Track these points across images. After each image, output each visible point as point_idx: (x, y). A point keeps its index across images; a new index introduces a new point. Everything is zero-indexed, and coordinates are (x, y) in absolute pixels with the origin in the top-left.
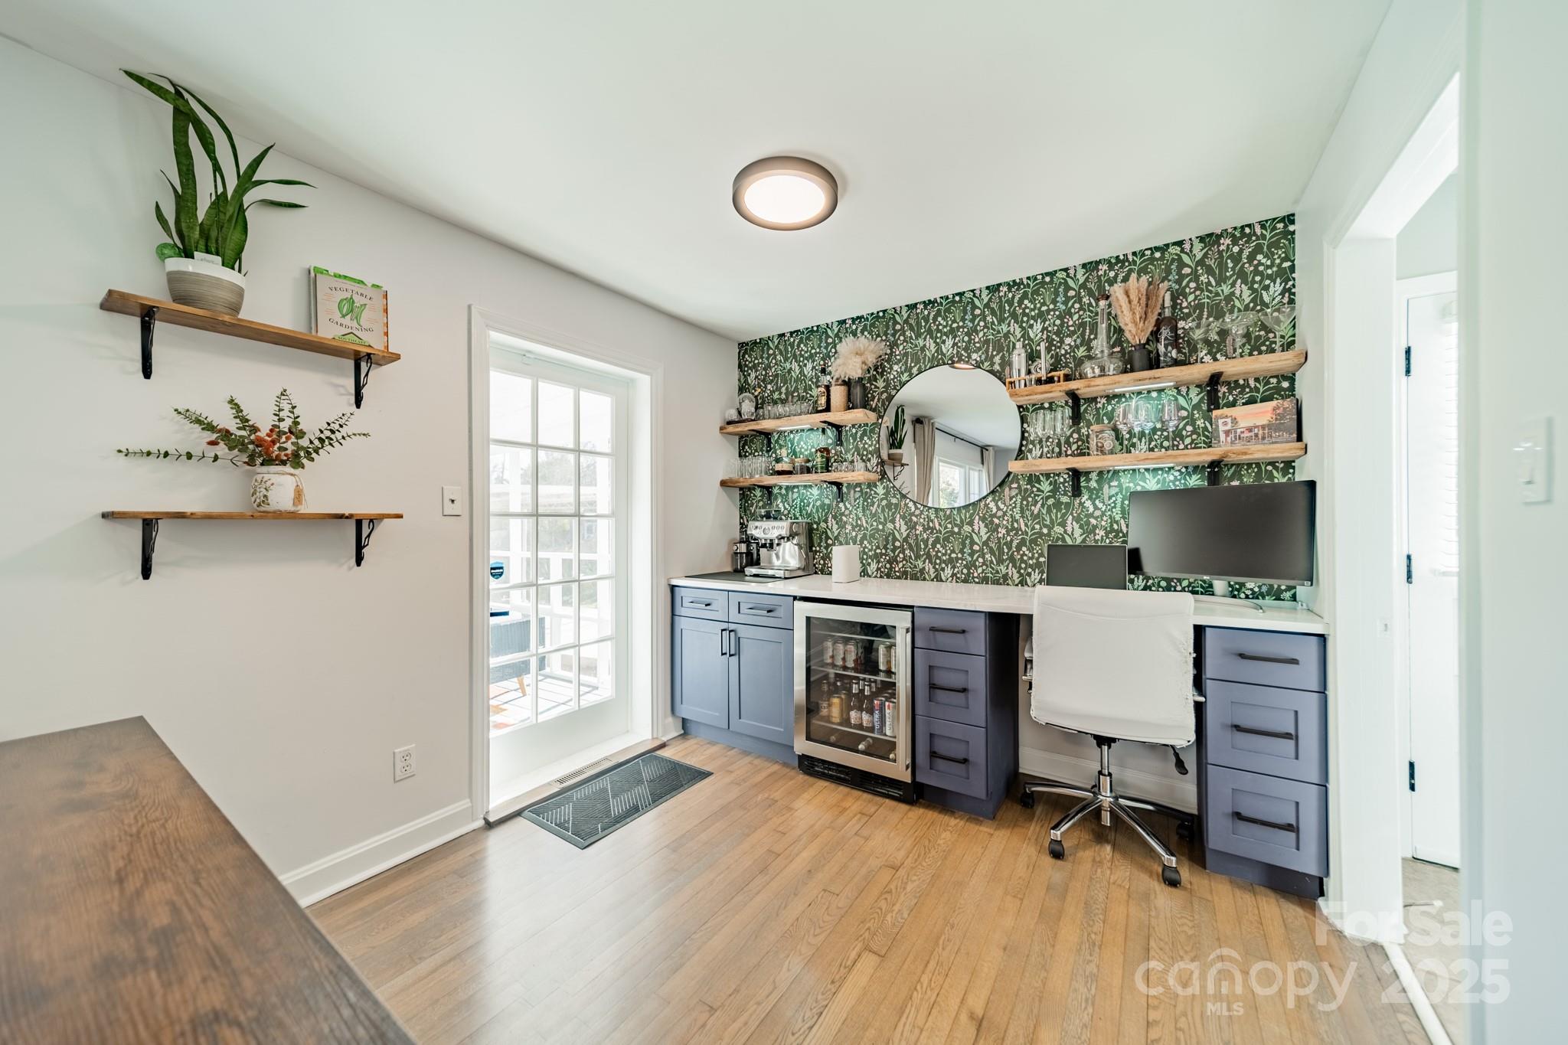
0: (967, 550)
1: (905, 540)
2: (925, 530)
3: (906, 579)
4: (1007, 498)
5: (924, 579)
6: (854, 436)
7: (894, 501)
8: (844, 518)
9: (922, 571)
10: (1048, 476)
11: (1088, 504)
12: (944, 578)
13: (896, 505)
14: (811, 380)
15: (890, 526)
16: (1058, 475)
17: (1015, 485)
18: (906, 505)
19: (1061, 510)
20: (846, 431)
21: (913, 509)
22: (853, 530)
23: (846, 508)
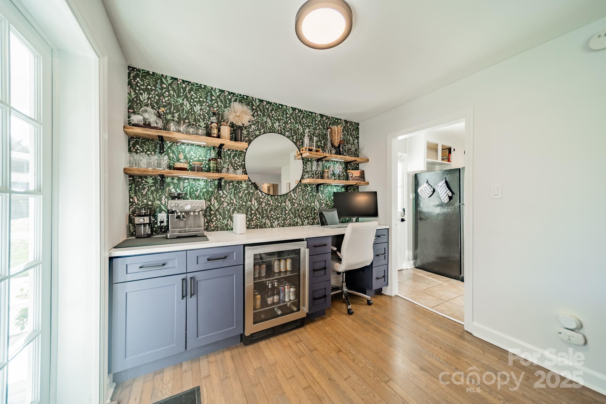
0: (283, 213)
1: (257, 210)
2: (266, 205)
3: (257, 228)
4: (298, 192)
5: (266, 227)
6: (229, 156)
7: (251, 191)
8: (222, 199)
9: (265, 224)
10: (310, 185)
11: (321, 195)
12: (274, 226)
13: (253, 193)
14: (200, 116)
15: (249, 203)
16: (313, 185)
17: (300, 188)
18: (257, 193)
19: (313, 197)
20: (224, 152)
21: (261, 195)
22: (228, 205)
23: (224, 194)
